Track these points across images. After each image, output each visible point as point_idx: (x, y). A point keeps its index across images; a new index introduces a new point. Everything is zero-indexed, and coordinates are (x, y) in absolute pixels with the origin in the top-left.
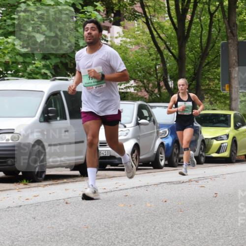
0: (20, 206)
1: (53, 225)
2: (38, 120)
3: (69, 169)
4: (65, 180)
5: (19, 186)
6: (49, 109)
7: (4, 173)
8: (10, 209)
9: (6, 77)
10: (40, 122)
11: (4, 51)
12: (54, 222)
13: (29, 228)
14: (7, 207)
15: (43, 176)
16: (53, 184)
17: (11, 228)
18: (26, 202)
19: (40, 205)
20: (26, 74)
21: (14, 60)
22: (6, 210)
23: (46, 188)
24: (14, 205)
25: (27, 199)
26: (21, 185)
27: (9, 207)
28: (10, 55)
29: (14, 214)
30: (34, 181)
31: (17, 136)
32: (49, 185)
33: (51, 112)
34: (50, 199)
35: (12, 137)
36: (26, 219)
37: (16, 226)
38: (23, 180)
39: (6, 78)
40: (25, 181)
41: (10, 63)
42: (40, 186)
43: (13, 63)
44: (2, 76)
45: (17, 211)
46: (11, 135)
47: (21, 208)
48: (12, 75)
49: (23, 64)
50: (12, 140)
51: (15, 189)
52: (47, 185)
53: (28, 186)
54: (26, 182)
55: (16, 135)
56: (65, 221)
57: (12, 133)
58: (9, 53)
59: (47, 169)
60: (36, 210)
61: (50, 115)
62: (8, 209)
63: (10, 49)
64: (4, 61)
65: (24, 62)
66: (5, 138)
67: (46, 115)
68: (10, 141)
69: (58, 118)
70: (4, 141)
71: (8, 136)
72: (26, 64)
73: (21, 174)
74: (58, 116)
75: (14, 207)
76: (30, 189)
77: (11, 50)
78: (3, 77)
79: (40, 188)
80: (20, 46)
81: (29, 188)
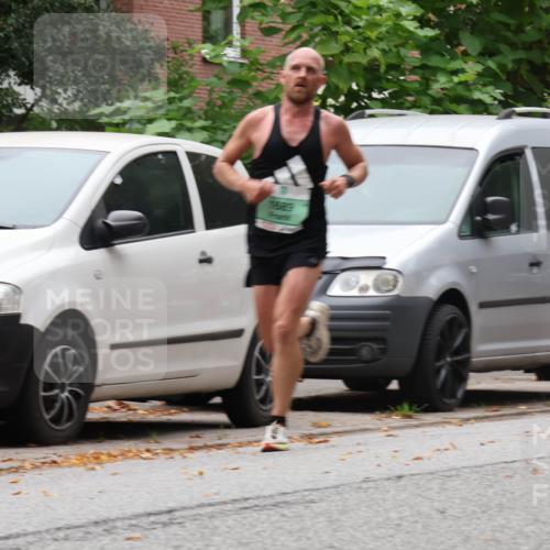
0: (400, 477)
1: (498, 534)
2: (456, 231)
3: (533, 376)
4: (523, 408)
5: (389, 420)
6: (490, 199)
7: (347, 383)
8: (371, 484)
9: (367, 107)
10: (461, 237)
11: (369, 33)
12: (502, 526)
13: (428, 541)
14: (361, 479)
15: (460, 394)
16: (487, 417)
17: (377, 538)
18: (416, 467)
19: (457, 476)
20: (426, 101)
21: (393, 61)
22: (360, 488)
23: (467, 428)
24: (383, 472)
25: (417, 459)
26: (395, 419)
27: (366, 480)
28: (382, 45)
29: (384, 500)
30: (433, 408)
31: (391, 278)
32: (477, 419)
33: (494, 208)
34: (484, 459)
35: (376, 280)
36: (419, 513)
37: (391, 532)
38: (400, 403)
39: (368, 112)
40: (406, 407)
41: (383, 69)
42: (449, 423)
43: (391, 67)
44: (354, 105)
45: (393, 492)
46: (374, 274)
47: (403, 482)
48: (385, 103)
49: (420, 72)
50: (377, 288)
51: (378, 430)
52: (468, 420)
53: (414, 422)
54: (410, 409)
55: (389, 276)
56: (531, 524)
57: (379, 268)
58: (380, 39)
59: (471, 374)
60: (446, 489)
61: (491, 217)
62: (365, 485)
63: (384, 29)
64: (364, 61)
65: (424, 67)
66: (357, 283)
67: (479, 218)
68: (372, 292)
69: (514, 228)
70: (355, 292)
71: (367, 278)
72: (427, 72)
73: (394, 385)
74: (513, 221)
75: (380, 479)
76: (420, 430)
77: (388, 32)
78: (360, 107)
79: (450, 429)
80: (415, 18)
81: (417, 426)
